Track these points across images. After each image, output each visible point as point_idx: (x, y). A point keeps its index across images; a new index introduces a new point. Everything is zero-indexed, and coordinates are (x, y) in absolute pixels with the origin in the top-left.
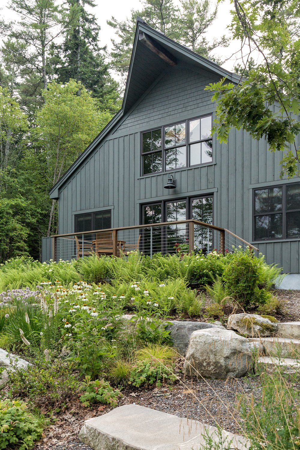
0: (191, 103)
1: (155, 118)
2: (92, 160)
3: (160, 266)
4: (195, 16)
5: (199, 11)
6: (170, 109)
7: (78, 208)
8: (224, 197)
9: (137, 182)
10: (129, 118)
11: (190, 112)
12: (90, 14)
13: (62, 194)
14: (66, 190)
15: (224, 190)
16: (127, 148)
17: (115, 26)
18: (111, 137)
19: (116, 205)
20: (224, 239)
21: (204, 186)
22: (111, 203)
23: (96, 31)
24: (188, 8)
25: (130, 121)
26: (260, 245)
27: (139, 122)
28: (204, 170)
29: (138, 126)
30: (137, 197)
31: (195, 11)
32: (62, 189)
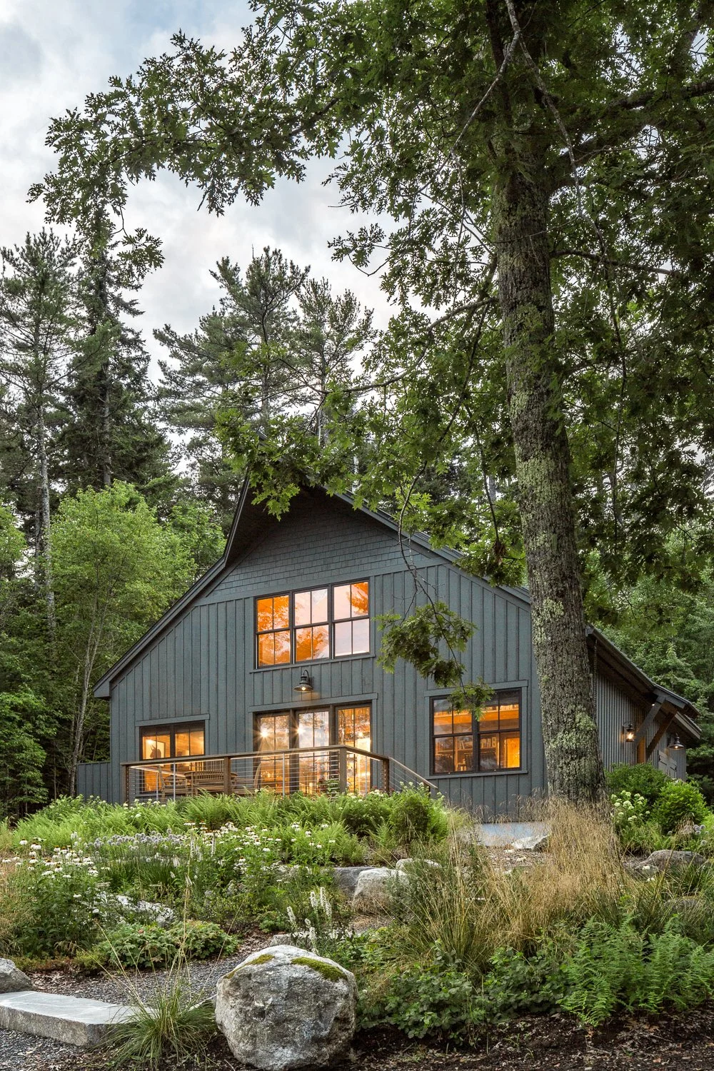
0: (336, 559)
1: (278, 576)
2: (171, 637)
3: (303, 808)
4: (327, 328)
5: (333, 319)
6: (303, 565)
7: (147, 716)
8: (388, 707)
9: (249, 678)
10: (234, 573)
11: (335, 573)
12: (130, 330)
13: (116, 690)
14: (122, 685)
15: (388, 696)
16: (231, 621)
17: (170, 343)
18: (204, 601)
19: (213, 713)
20: (388, 772)
21: (357, 689)
22: (204, 710)
23: (142, 365)
24: (314, 310)
25: (237, 578)
26: (441, 782)
27: (253, 581)
28: (357, 666)
29: (249, 588)
30: (249, 702)
31: (326, 316)
32: (117, 683)
